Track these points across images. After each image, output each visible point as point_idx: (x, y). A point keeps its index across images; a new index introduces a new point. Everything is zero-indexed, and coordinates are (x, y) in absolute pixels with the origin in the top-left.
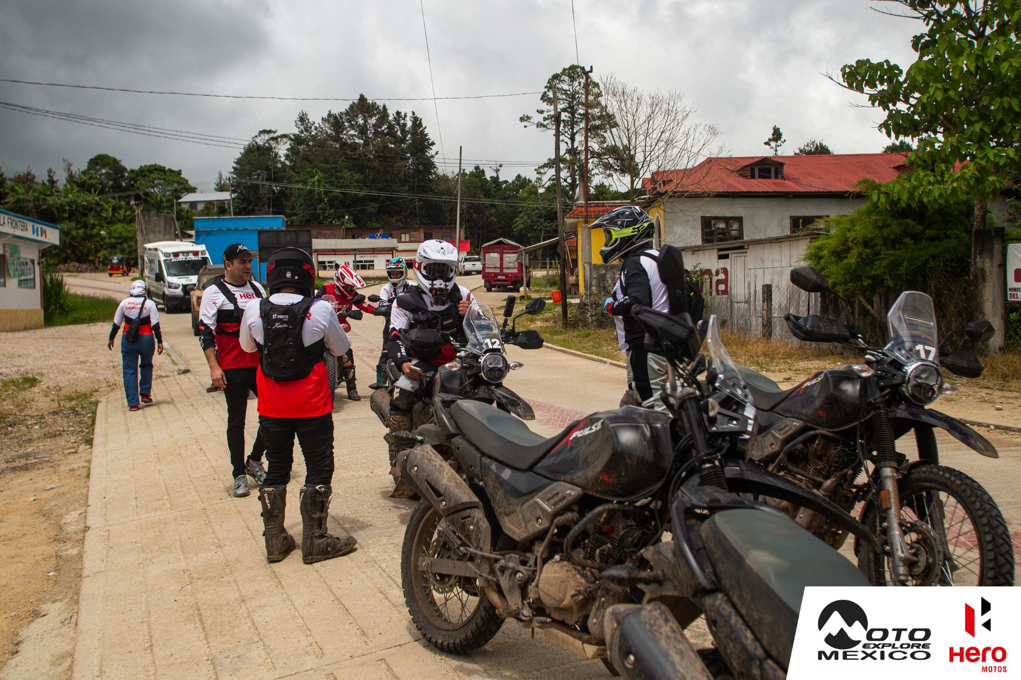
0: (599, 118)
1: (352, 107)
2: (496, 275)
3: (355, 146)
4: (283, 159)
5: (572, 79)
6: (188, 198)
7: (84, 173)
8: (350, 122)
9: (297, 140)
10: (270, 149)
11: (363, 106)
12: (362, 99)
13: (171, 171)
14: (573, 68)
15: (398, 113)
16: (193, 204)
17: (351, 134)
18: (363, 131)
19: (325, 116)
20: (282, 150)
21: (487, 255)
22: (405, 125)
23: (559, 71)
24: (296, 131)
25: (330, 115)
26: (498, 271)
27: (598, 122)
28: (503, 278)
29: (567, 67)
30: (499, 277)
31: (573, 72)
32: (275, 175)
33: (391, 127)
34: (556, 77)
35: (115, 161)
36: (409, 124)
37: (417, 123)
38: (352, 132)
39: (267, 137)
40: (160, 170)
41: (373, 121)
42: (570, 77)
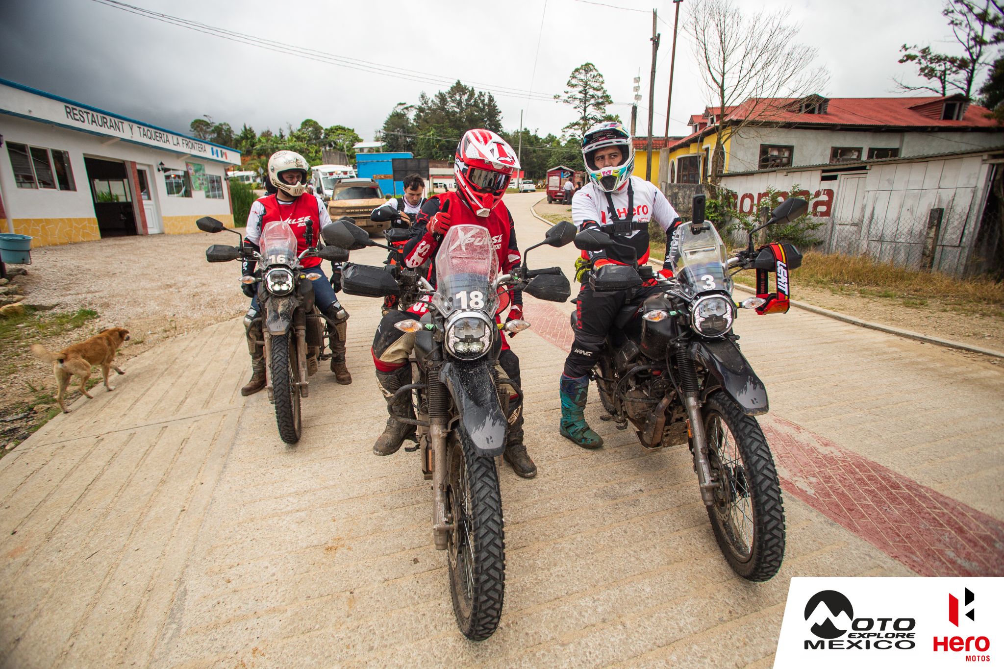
0: (601, 98)
1: (452, 88)
2: (556, 192)
3: (454, 113)
4: (412, 121)
5: (587, 72)
6: (358, 145)
7: (299, 130)
8: (451, 97)
9: (421, 110)
10: (404, 115)
11: (459, 88)
12: (458, 83)
13: (349, 129)
14: (587, 65)
15: (481, 93)
16: (362, 149)
17: (451, 106)
18: (459, 103)
19: (437, 94)
20: (411, 115)
21: (551, 178)
22: (484, 100)
23: (579, 67)
24: (420, 104)
25: (440, 93)
26: (558, 189)
27: (600, 100)
28: (561, 194)
29: (584, 64)
30: (559, 194)
31: (587, 67)
32: (407, 130)
33: (475, 102)
34: (577, 70)
35: (316, 123)
36: (486, 101)
37: (491, 99)
38: (453, 104)
39: (402, 107)
40: (343, 129)
41: (465, 97)
42: (585, 71)
